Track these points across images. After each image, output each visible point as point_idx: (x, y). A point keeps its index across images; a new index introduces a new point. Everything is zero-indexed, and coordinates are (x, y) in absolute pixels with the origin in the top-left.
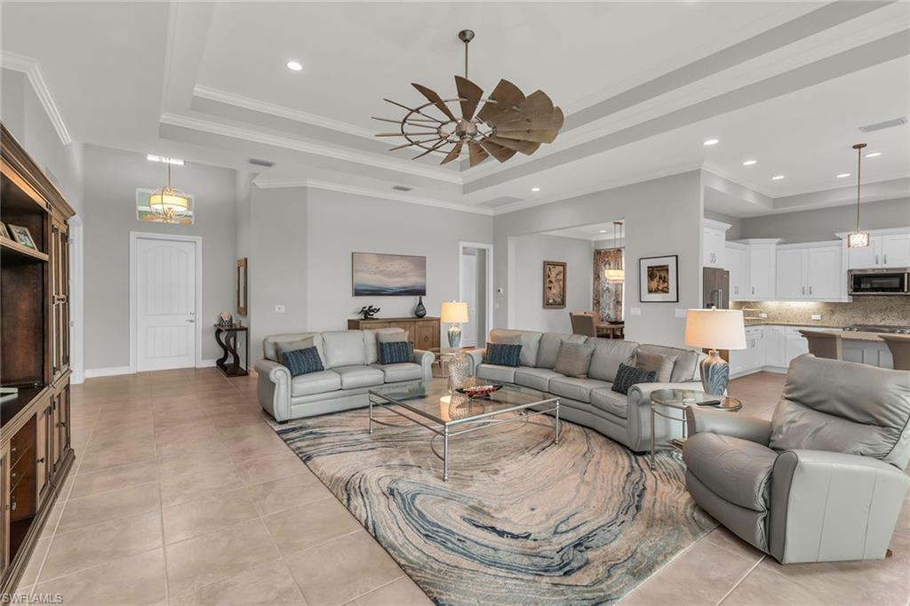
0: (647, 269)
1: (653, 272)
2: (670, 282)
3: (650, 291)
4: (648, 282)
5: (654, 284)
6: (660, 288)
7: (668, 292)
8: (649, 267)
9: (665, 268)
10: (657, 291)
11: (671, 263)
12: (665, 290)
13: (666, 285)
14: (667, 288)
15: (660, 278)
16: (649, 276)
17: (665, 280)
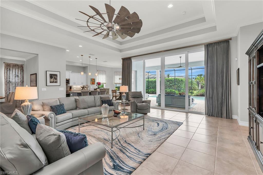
0: (49, 75)
1: (51, 76)
2: (58, 80)
3: (51, 82)
4: (50, 79)
5: (52, 80)
6: (54, 81)
7: (57, 83)
8: (50, 74)
9: (56, 75)
10: (53, 82)
11: (58, 74)
12: (56, 82)
13: (56, 80)
14: (57, 81)
15: (54, 78)
16: (50, 77)
17: (56, 79)
